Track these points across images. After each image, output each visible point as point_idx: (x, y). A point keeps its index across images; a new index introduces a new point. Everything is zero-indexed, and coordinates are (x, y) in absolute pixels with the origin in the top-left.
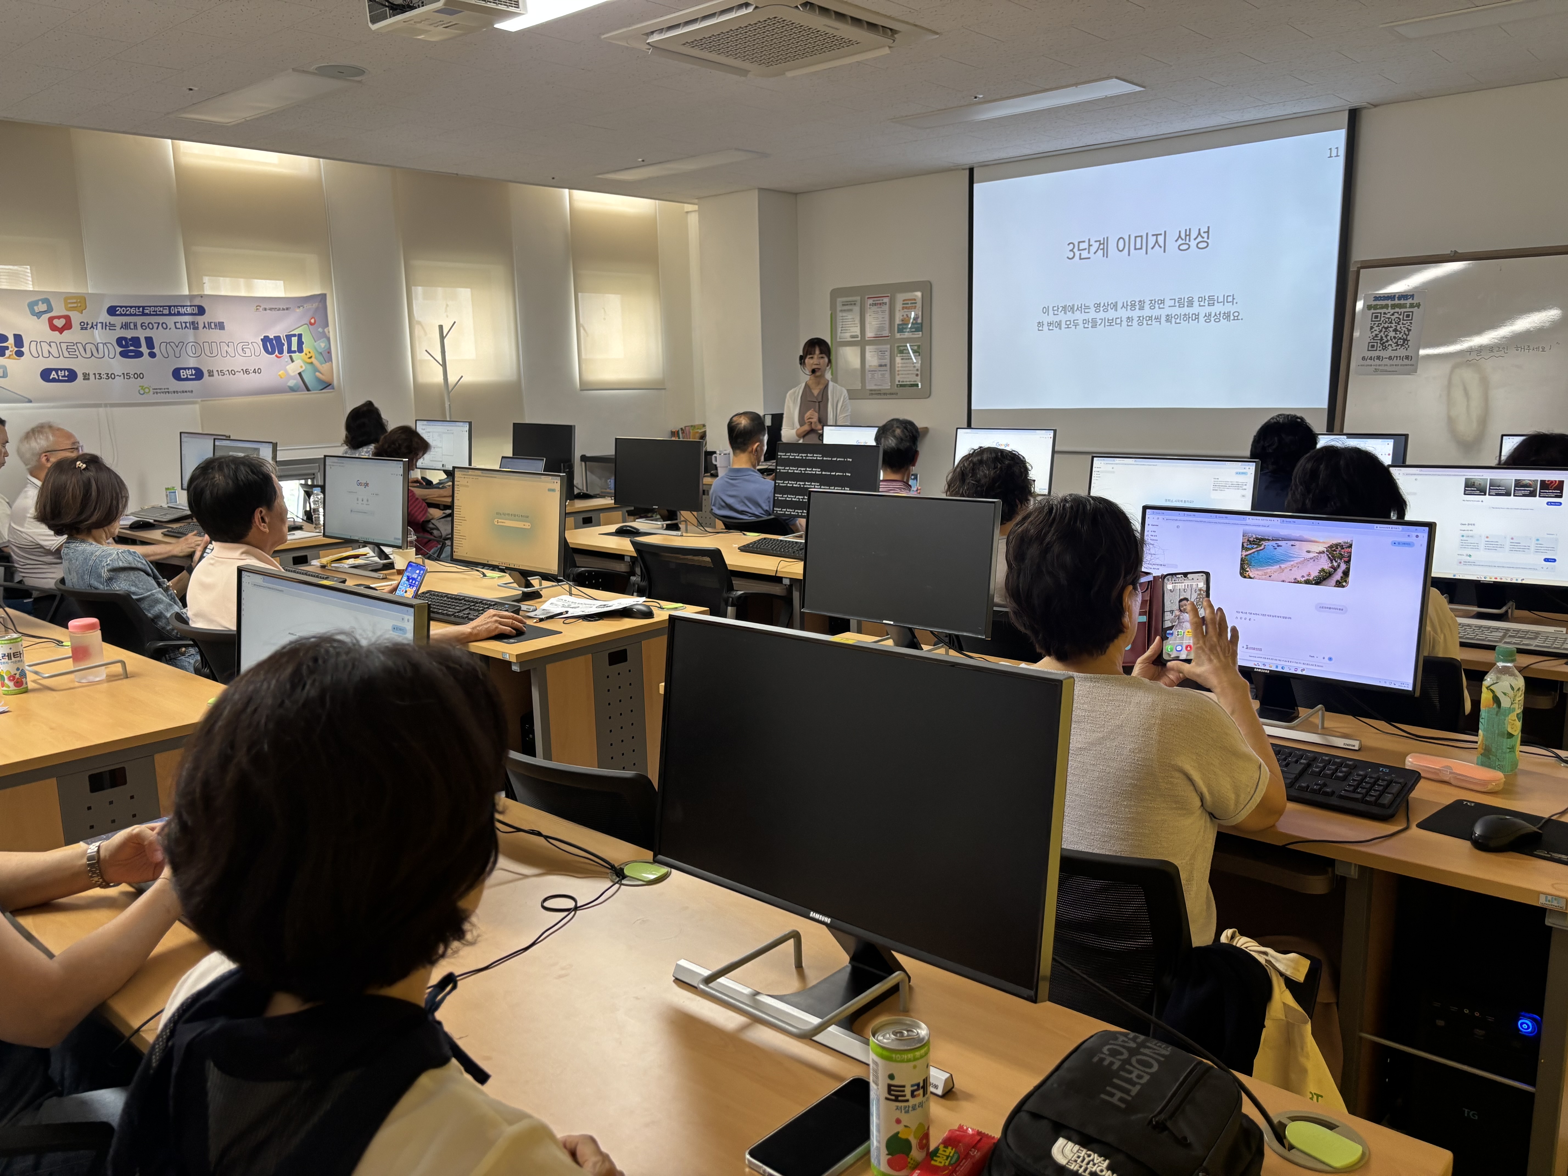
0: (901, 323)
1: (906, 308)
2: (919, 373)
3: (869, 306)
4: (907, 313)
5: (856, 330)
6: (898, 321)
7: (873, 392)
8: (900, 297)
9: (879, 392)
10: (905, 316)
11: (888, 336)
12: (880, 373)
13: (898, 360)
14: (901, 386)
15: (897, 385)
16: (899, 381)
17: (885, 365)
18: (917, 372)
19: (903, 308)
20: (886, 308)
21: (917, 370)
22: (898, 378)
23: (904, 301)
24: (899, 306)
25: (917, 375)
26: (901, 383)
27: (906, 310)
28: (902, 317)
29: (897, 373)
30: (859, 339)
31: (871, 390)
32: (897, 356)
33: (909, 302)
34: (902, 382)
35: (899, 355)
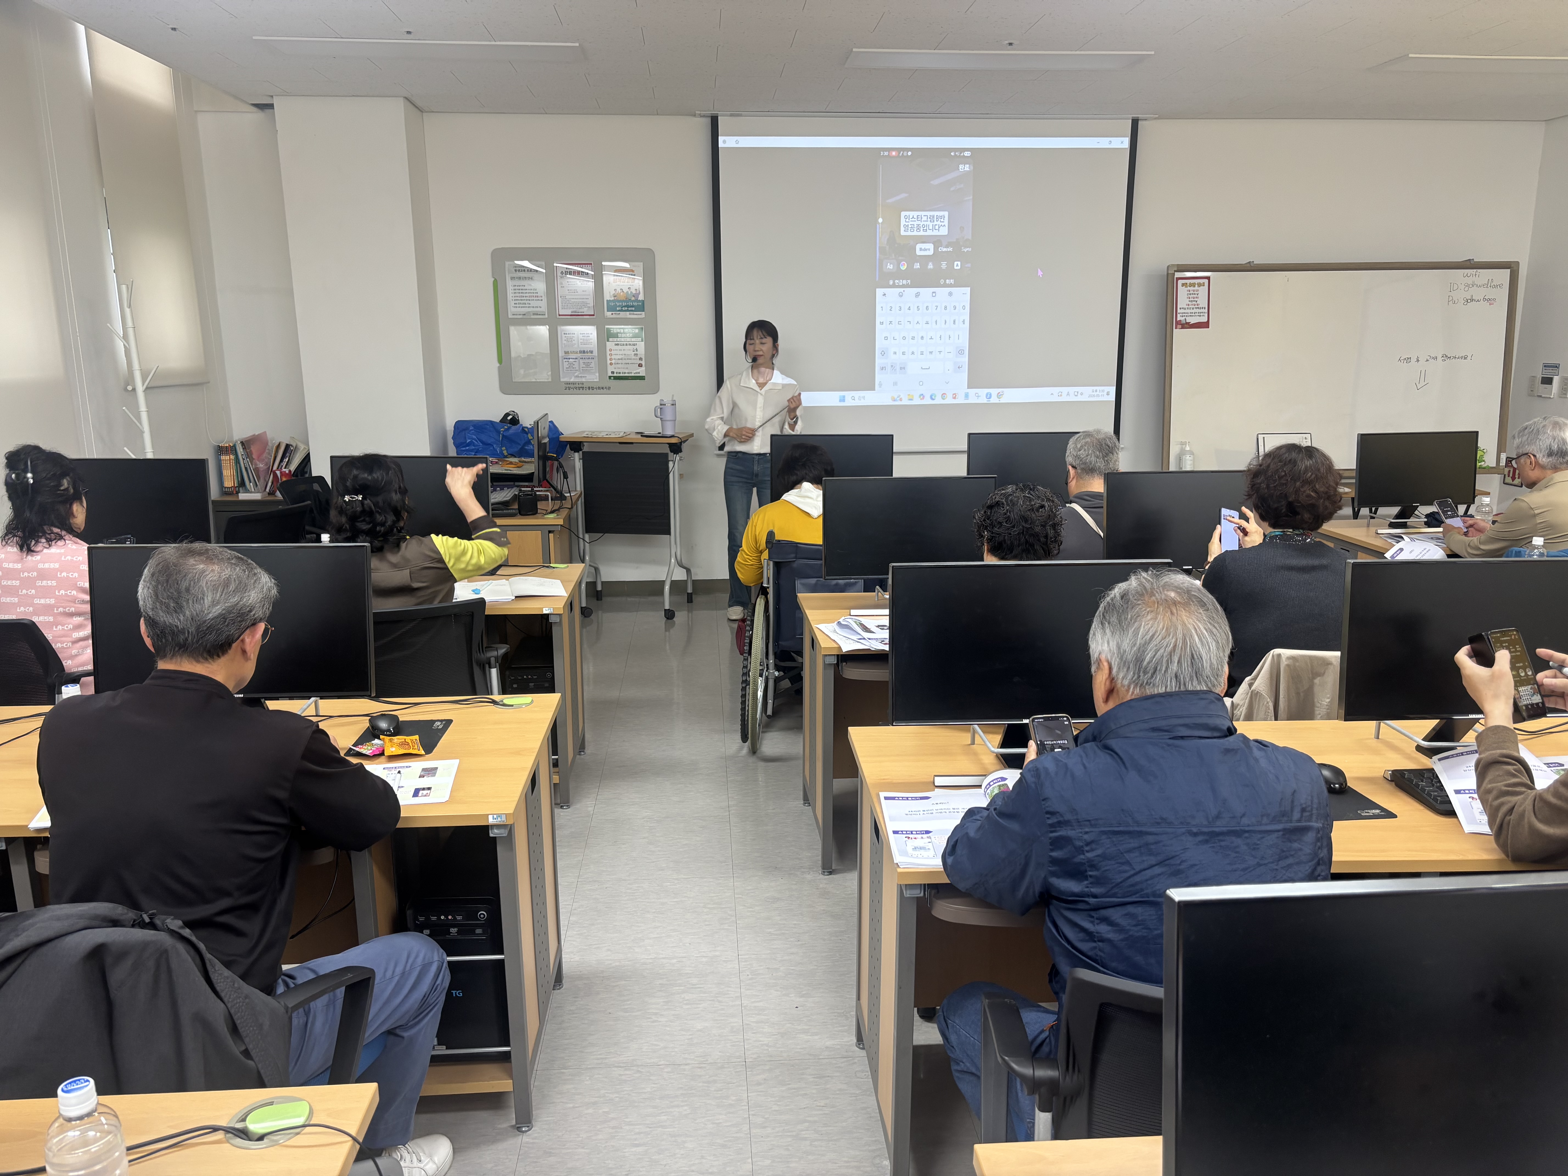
0: (612, 298)
1: (619, 280)
2: (643, 362)
3: (559, 274)
5: (543, 306)
6: (608, 296)
7: (571, 386)
8: (608, 267)
9: (580, 386)
10: (619, 290)
11: (594, 315)
12: (581, 361)
13: (610, 345)
14: (616, 378)
15: (610, 377)
16: (613, 372)
17: (591, 352)
19: (614, 280)
20: (588, 278)
21: (641, 359)
22: (610, 369)
23: (615, 271)
24: (608, 276)
25: (640, 365)
26: (615, 375)
28: (614, 292)
29: (609, 362)
30: (546, 316)
31: (567, 383)
32: (608, 341)
33: (623, 273)
34: (617, 373)
35: (611, 339)
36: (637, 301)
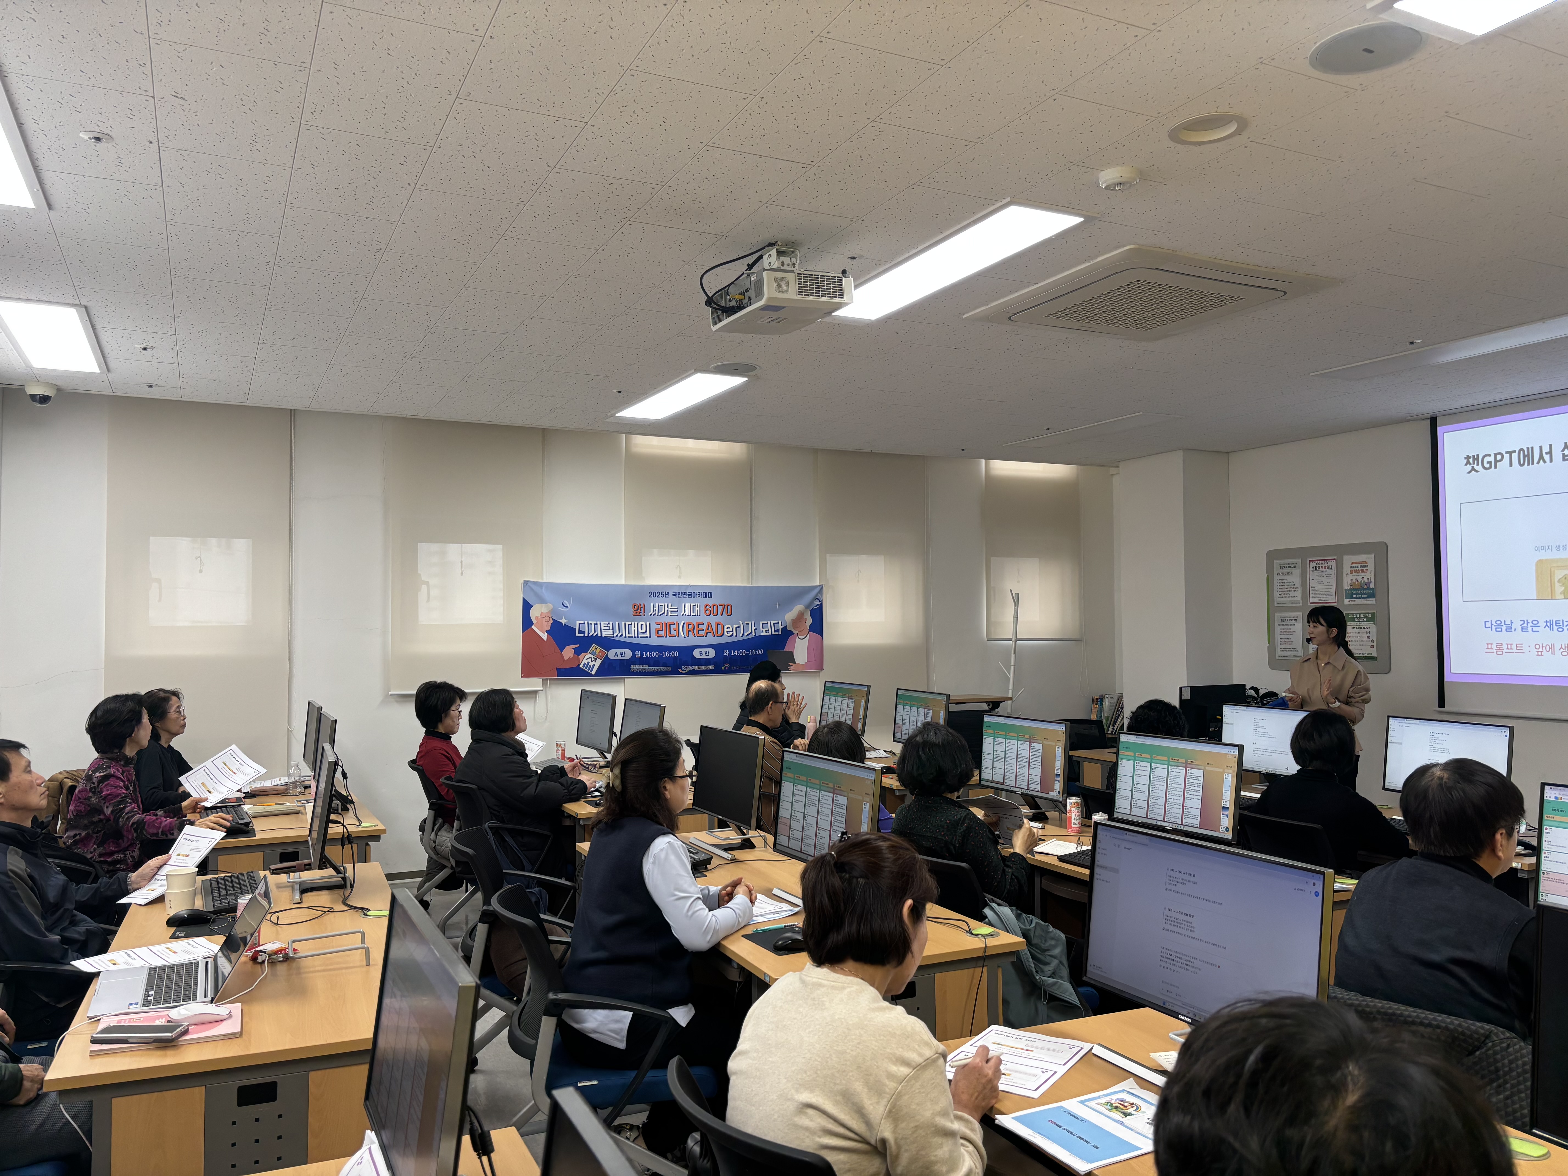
0: (1349, 587)
1: (1355, 571)
2: (1374, 644)
3: (1311, 570)
4: (1356, 577)
5: (1298, 595)
6: (1346, 586)
8: (1348, 560)
10: (1354, 580)
18: (1372, 644)
19: (1352, 572)
20: (1332, 572)
21: (1373, 641)
23: (1352, 563)
24: (1347, 568)
25: (1372, 646)
27: (1354, 574)
28: (1350, 582)
30: (1301, 604)
33: (1359, 565)
36: (1368, 589)
